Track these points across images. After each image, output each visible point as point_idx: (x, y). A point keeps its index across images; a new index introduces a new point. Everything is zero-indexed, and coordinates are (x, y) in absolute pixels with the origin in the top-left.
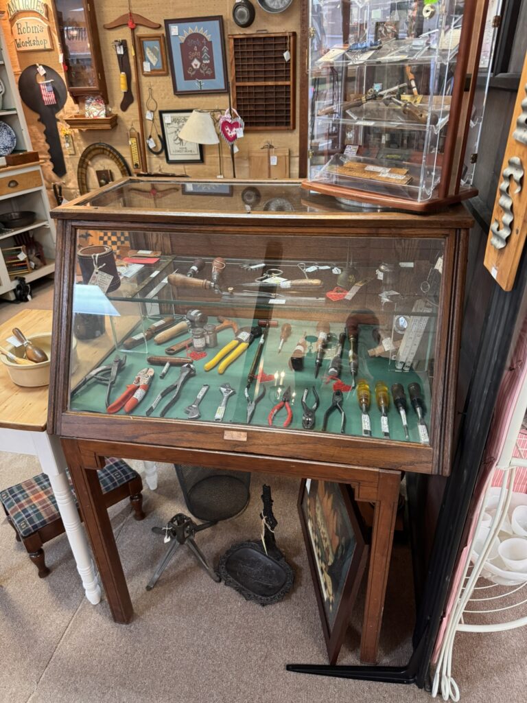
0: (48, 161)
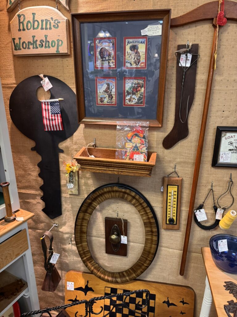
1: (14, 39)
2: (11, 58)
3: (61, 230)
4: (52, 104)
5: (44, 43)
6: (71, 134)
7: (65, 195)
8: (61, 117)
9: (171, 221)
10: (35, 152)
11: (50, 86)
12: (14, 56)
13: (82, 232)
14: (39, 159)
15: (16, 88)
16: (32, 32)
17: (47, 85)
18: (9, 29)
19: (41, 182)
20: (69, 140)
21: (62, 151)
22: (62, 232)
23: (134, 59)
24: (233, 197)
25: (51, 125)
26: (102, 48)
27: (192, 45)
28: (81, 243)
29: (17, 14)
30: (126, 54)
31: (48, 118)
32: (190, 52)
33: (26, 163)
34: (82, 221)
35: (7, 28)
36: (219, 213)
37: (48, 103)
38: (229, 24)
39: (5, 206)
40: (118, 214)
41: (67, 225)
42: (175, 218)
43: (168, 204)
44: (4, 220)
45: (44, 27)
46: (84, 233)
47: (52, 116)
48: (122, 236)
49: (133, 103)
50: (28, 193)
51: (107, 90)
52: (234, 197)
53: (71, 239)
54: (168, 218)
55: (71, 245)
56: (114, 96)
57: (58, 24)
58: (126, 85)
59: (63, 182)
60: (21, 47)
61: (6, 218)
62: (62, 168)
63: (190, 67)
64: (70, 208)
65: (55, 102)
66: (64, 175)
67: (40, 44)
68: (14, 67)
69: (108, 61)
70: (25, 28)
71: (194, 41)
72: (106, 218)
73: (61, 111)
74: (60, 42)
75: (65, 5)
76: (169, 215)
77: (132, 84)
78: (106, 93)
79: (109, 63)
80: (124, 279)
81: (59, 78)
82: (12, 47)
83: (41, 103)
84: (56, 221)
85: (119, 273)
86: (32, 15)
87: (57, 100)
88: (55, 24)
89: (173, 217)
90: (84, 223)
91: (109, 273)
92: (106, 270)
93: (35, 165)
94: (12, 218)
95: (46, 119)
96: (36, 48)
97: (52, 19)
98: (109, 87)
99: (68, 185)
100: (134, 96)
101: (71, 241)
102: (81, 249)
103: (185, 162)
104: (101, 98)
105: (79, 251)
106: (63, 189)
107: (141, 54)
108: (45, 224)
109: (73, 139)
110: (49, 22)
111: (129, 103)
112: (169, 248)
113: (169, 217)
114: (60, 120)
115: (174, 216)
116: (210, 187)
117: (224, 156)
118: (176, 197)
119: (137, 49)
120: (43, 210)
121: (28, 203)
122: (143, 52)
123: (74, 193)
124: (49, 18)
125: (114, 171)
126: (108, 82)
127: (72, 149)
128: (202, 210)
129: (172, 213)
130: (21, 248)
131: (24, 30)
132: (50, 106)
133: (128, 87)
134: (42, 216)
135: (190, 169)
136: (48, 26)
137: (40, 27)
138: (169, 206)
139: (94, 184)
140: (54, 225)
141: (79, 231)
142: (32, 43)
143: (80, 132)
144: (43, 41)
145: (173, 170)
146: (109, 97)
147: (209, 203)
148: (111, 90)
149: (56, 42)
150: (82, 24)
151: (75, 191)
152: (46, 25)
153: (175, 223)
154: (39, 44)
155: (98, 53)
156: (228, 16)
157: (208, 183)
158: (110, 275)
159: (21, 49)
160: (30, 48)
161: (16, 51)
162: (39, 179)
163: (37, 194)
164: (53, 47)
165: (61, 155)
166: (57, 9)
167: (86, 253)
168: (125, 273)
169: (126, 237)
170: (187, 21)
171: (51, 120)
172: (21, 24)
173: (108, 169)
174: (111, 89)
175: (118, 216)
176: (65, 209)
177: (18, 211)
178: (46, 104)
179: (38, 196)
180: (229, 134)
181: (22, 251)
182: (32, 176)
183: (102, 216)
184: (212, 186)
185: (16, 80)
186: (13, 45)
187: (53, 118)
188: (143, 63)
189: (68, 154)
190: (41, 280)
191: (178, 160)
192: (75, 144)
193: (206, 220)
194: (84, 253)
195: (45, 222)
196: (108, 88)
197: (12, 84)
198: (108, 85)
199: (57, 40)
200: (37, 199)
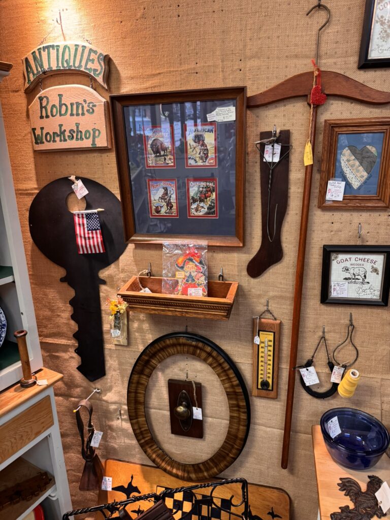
0: (72, 350)
1: (34, 130)
2: (31, 154)
3: (105, 398)
4: (88, 216)
5: (76, 134)
6: (116, 258)
7: (108, 346)
8: (102, 234)
9: (265, 384)
10: (65, 285)
11: (85, 192)
12: (35, 151)
13: (137, 402)
14: (72, 293)
15: (38, 195)
16: (58, 120)
17: (80, 190)
18: (28, 116)
19: (74, 326)
20: (113, 266)
21: (104, 282)
22: (107, 402)
23: (200, 153)
24: (356, 349)
25: (88, 246)
26: (154, 140)
27: (281, 132)
28: (137, 418)
29: (38, 96)
30: (189, 147)
31: (83, 235)
32: (277, 142)
33: (53, 299)
34: (137, 387)
35: (25, 114)
36: (336, 373)
37: (82, 215)
38: (332, 102)
39: (21, 365)
40: (187, 374)
41: (113, 391)
42: (270, 381)
43: (260, 359)
44: (19, 385)
45: (75, 112)
46: (140, 403)
47: (88, 233)
48: (194, 409)
49: (201, 214)
50: (57, 343)
51: (165, 196)
52: (358, 348)
53: (120, 411)
54: (260, 380)
55: (120, 421)
56: (174, 205)
57: (94, 108)
58: (191, 189)
59: (106, 327)
60: (44, 140)
61: (23, 382)
62: (104, 306)
63: (279, 162)
64: (117, 366)
65: (93, 214)
66: (107, 316)
67: (70, 135)
68: (35, 165)
69: (163, 158)
70: (49, 114)
71: (284, 125)
72: (169, 380)
73: (101, 226)
74: (97, 132)
75: (102, 83)
76: (262, 376)
77: (199, 187)
78: (163, 201)
79: (165, 159)
80: (200, 475)
81: (97, 181)
82: (32, 140)
83: (73, 215)
84: (98, 385)
85: (193, 465)
86: (58, 97)
87: (96, 211)
88: (89, 109)
89: (268, 380)
90: (139, 389)
91: (179, 464)
92: (174, 460)
93: (65, 303)
94: (31, 381)
95: (81, 237)
96: (64, 141)
97: (85, 101)
98: (167, 192)
99: (112, 331)
100: (202, 204)
101: (121, 414)
102: (136, 427)
103: (281, 297)
104: (157, 207)
105: (134, 430)
106: (106, 336)
107: (208, 147)
108: (82, 388)
109: (119, 265)
110: (80, 107)
111: (196, 214)
112: (266, 427)
113: (261, 378)
114: (101, 238)
115: (269, 377)
116: (321, 334)
117: (337, 288)
118: (271, 348)
119: (203, 141)
120: (78, 368)
121: (58, 357)
122: (211, 144)
123: (122, 344)
124: (81, 101)
125: (176, 311)
126: (165, 186)
127: (119, 279)
128: (311, 369)
129: (266, 373)
130: (42, 423)
131: (47, 117)
132: (85, 220)
133: (194, 192)
134: (78, 378)
135: (289, 307)
136: (80, 112)
137: (69, 112)
138: (262, 361)
139: (150, 329)
140: (95, 391)
141: (133, 401)
142: (59, 134)
143: (128, 255)
144: (74, 132)
145: (265, 308)
146: (167, 205)
147: (321, 358)
148: (170, 197)
149: (92, 132)
150: (125, 108)
151: (123, 341)
152: (77, 109)
153: (270, 388)
154: (68, 136)
155: (149, 146)
156: (327, 92)
157: (317, 327)
158: (181, 468)
159: (43, 143)
160: (56, 141)
161: (37, 145)
162: (73, 323)
163: (69, 345)
164: (87, 138)
165: (103, 288)
166: (92, 87)
167: (144, 432)
168: (201, 466)
169: (200, 410)
170: (271, 100)
171: (87, 239)
172: (44, 109)
173: (167, 309)
174: (169, 195)
175: (187, 377)
176: (110, 367)
177: (41, 370)
178: (80, 216)
179: (71, 347)
180: (341, 257)
181: (44, 427)
182: (62, 318)
183: (164, 377)
184: (324, 332)
185: (38, 184)
186: (33, 137)
187: (91, 236)
188: (212, 159)
189: (112, 287)
190: (78, 474)
191: (271, 294)
192: (122, 272)
193: (318, 384)
194: (141, 433)
195: (82, 387)
196: (166, 194)
197: (32, 189)
198: (166, 189)
199: (92, 130)
200: (69, 351)
